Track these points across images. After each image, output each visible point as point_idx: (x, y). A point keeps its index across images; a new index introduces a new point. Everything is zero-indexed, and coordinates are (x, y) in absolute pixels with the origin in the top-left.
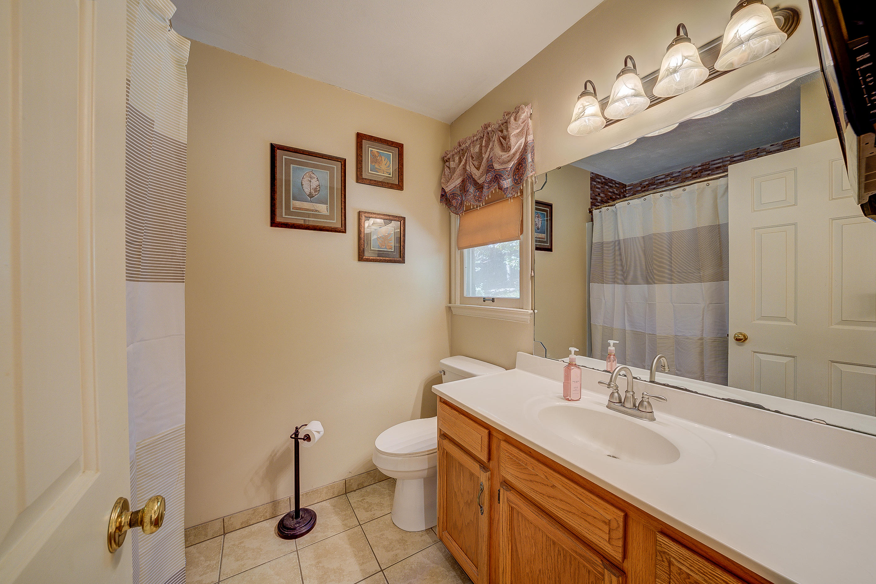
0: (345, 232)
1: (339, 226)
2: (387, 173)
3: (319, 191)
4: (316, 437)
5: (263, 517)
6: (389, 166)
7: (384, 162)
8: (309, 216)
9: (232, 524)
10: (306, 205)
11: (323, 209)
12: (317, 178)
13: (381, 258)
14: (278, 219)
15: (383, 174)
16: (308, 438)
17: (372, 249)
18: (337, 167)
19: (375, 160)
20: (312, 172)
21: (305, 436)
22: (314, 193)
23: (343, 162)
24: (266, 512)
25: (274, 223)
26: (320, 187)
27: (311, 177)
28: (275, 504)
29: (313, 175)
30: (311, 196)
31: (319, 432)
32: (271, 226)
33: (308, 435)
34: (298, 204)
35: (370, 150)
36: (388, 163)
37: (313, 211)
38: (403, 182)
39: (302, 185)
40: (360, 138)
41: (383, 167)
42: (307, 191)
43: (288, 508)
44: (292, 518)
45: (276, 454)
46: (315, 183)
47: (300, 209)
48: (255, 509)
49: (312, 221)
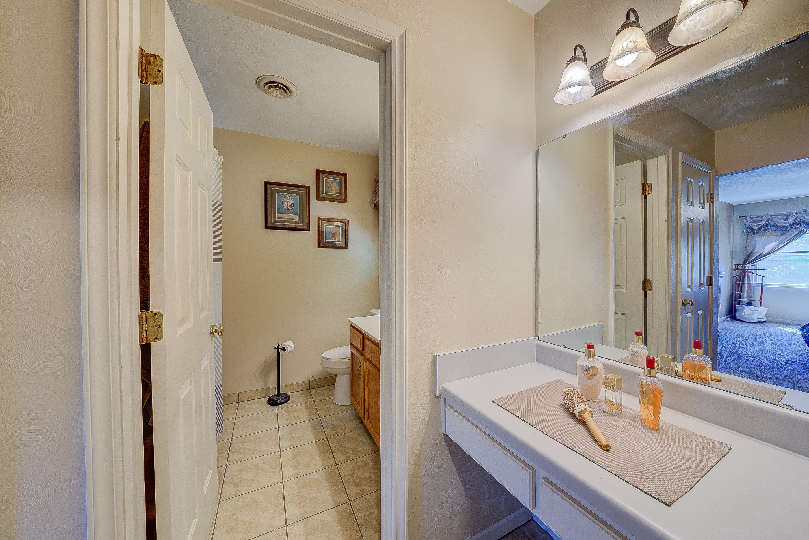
0: (309, 230)
1: (305, 227)
2: (337, 193)
3: (293, 207)
4: (289, 349)
5: (260, 396)
6: (338, 188)
7: (334, 186)
8: (286, 222)
9: (243, 397)
10: (285, 216)
11: (295, 217)
12: (292, 199)
13: (333, 246)
14: (269, 225)
15: (334, 194)
16: (284, 349)
17: (326, 240)
18: (303, 192)
19: (328, 185)
20: (289, 196)
21: (283, 348)
22: (290, 208)
23: (308, 188)
24: (262, 393)
25: (267, 227)
26: (293, 205)
27: (288, 199)
28: (267, 389)
29: (289, 198)
30: (288, 210)
31: (291, 347)
32: (265, 229)
33: (284, 347)
34: (280, 215)
35: (325, 179)
36: (337, 186)
37: (289, 219)
38: (347, 198)
39: (283, 204)
40: (319, 172)
41: (334, 189)
42: (286, 207)
43: (273, 392)
44: (276, 396)
45: (268, 361)
46: (290, 203)
47: (282, 218)
48: (256, 391)
49: (288, 225)
